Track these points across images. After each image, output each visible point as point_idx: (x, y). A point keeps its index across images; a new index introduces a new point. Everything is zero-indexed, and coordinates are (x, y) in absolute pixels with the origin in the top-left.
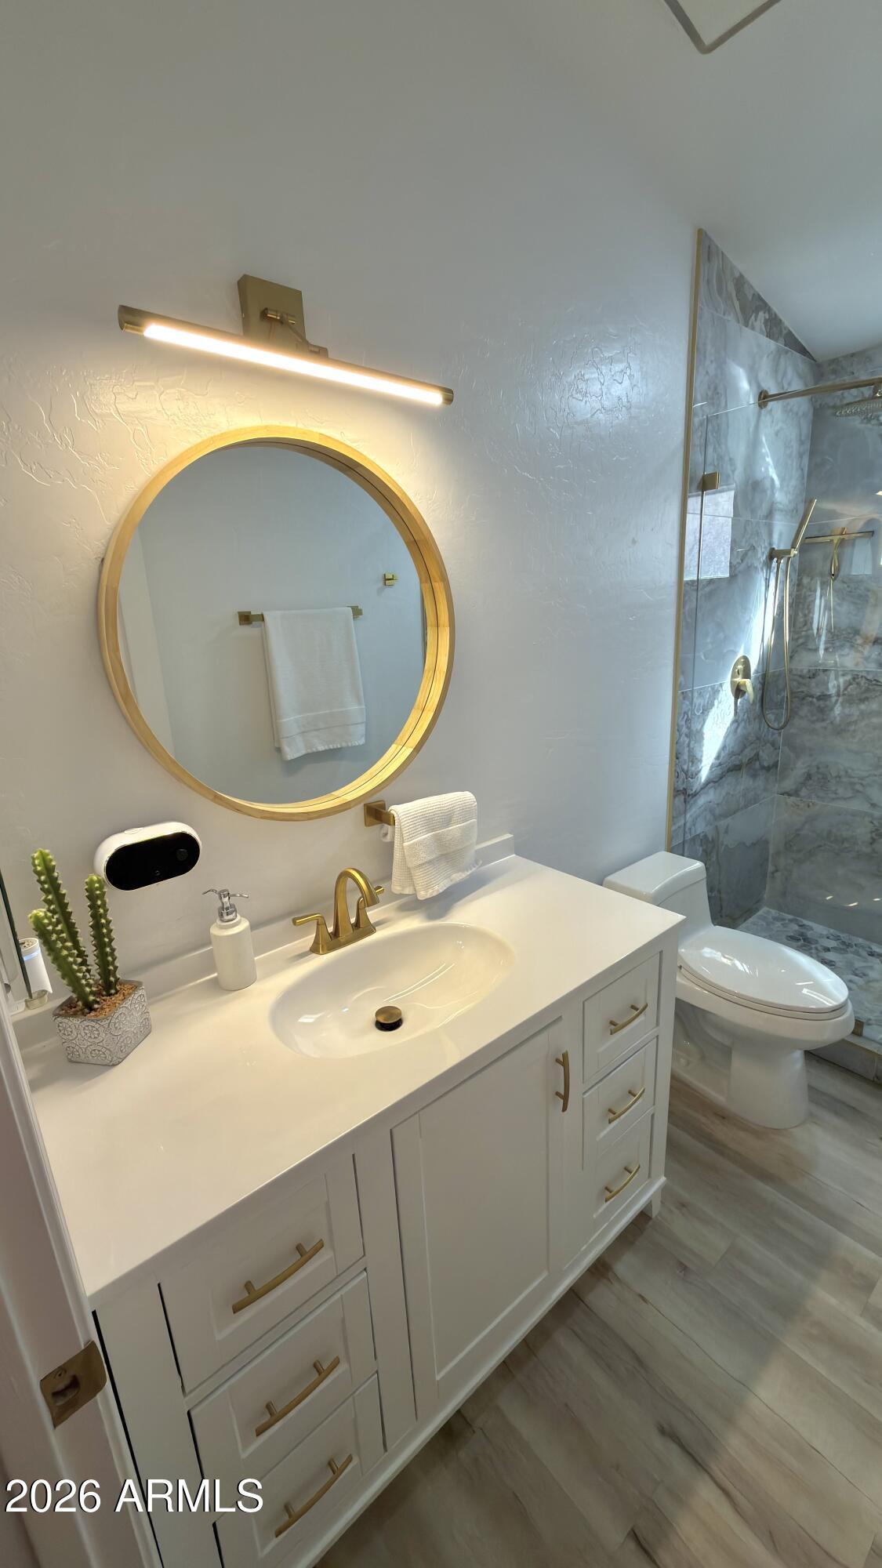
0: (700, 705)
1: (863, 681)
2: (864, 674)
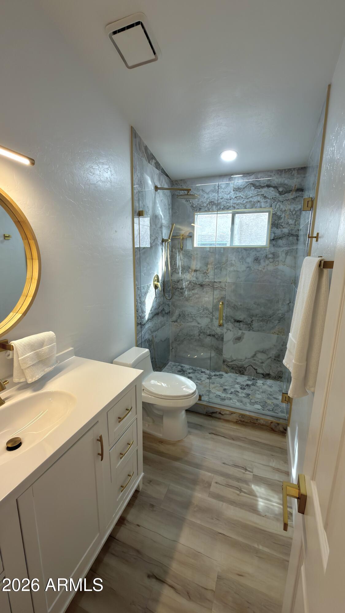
0: (143, 292)
1: (192, 283)
2: (192, 281)
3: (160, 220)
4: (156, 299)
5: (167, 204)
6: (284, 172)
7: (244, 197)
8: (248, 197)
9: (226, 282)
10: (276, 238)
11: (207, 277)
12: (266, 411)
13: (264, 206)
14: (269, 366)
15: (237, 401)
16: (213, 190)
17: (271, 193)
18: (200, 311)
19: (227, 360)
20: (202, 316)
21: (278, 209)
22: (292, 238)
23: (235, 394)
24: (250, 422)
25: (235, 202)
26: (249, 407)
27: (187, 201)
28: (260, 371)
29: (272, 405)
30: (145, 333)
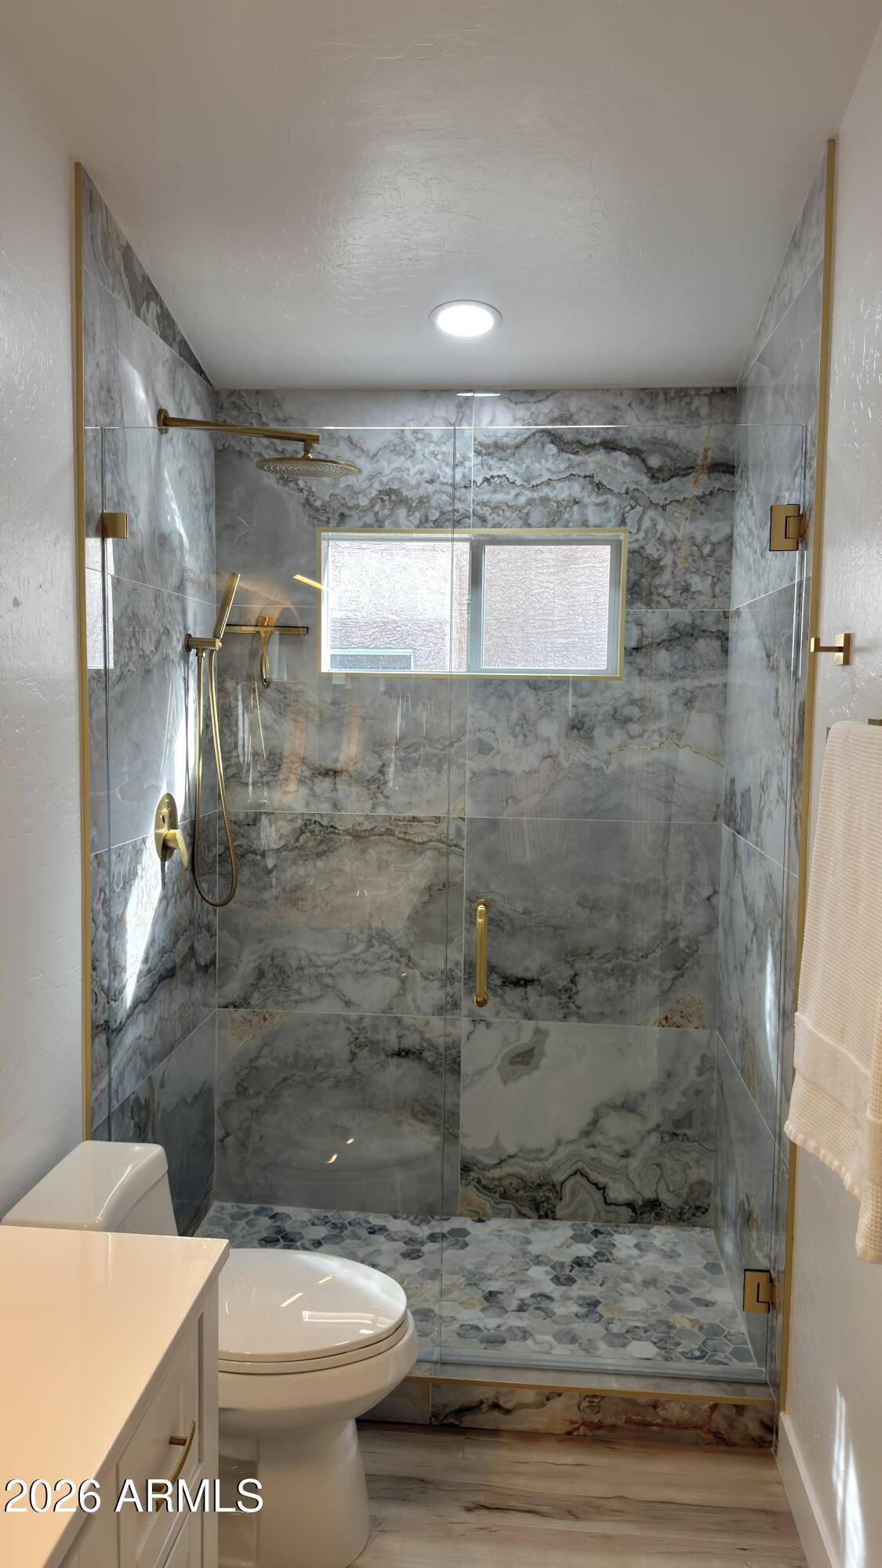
1: (317, 828)
2: (318, 818)
3: (178, 552)
4: (165, 902)
5: (198, 490)
6: (661, 397)
7: (519, 482)
8: (534, 483)
9: (463, 819)
10: (645, 642)
11: (382, 799)
12: (679, 1360)
13: (598, 522)
14: (654, 1167)
15: (554, 1342)
16: (395, 445)
17: (621, 471)
18: (354, 946)
19: (481, 1158)
20: (366, 970)
21: (650, 535)
22: (707, 645)
23: (537, 1308)
24: (628, 1421)
25: (486, 498)
26: (607, 1356)
27: (286, 482)
28: (619, 1191)
29: (696, 1330)
30: (124, 1069)
